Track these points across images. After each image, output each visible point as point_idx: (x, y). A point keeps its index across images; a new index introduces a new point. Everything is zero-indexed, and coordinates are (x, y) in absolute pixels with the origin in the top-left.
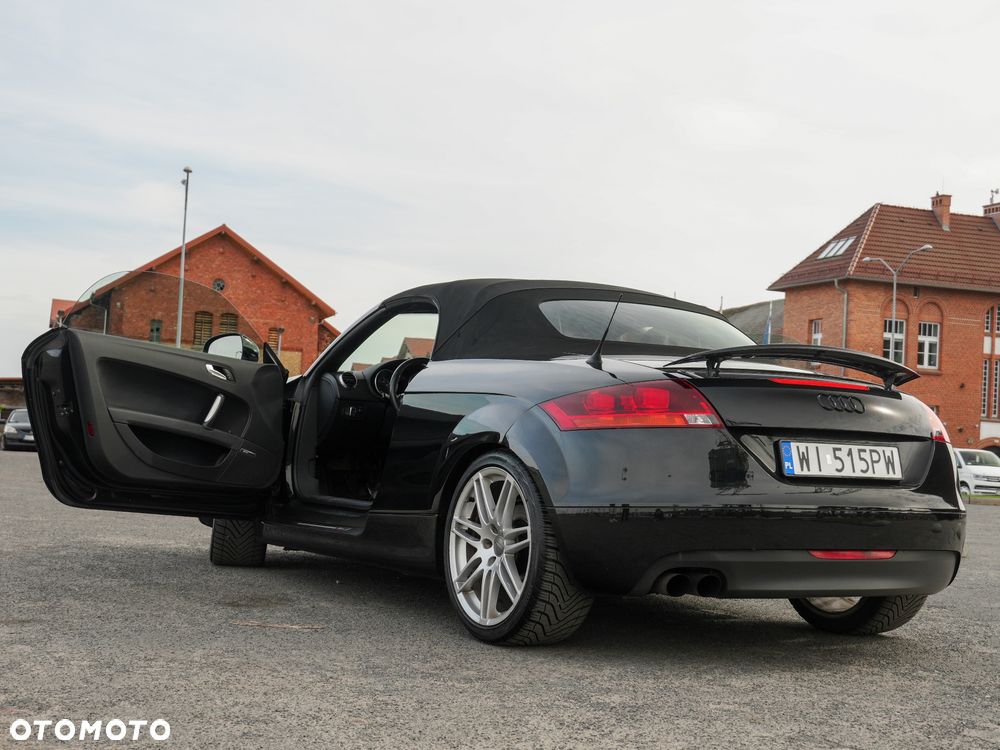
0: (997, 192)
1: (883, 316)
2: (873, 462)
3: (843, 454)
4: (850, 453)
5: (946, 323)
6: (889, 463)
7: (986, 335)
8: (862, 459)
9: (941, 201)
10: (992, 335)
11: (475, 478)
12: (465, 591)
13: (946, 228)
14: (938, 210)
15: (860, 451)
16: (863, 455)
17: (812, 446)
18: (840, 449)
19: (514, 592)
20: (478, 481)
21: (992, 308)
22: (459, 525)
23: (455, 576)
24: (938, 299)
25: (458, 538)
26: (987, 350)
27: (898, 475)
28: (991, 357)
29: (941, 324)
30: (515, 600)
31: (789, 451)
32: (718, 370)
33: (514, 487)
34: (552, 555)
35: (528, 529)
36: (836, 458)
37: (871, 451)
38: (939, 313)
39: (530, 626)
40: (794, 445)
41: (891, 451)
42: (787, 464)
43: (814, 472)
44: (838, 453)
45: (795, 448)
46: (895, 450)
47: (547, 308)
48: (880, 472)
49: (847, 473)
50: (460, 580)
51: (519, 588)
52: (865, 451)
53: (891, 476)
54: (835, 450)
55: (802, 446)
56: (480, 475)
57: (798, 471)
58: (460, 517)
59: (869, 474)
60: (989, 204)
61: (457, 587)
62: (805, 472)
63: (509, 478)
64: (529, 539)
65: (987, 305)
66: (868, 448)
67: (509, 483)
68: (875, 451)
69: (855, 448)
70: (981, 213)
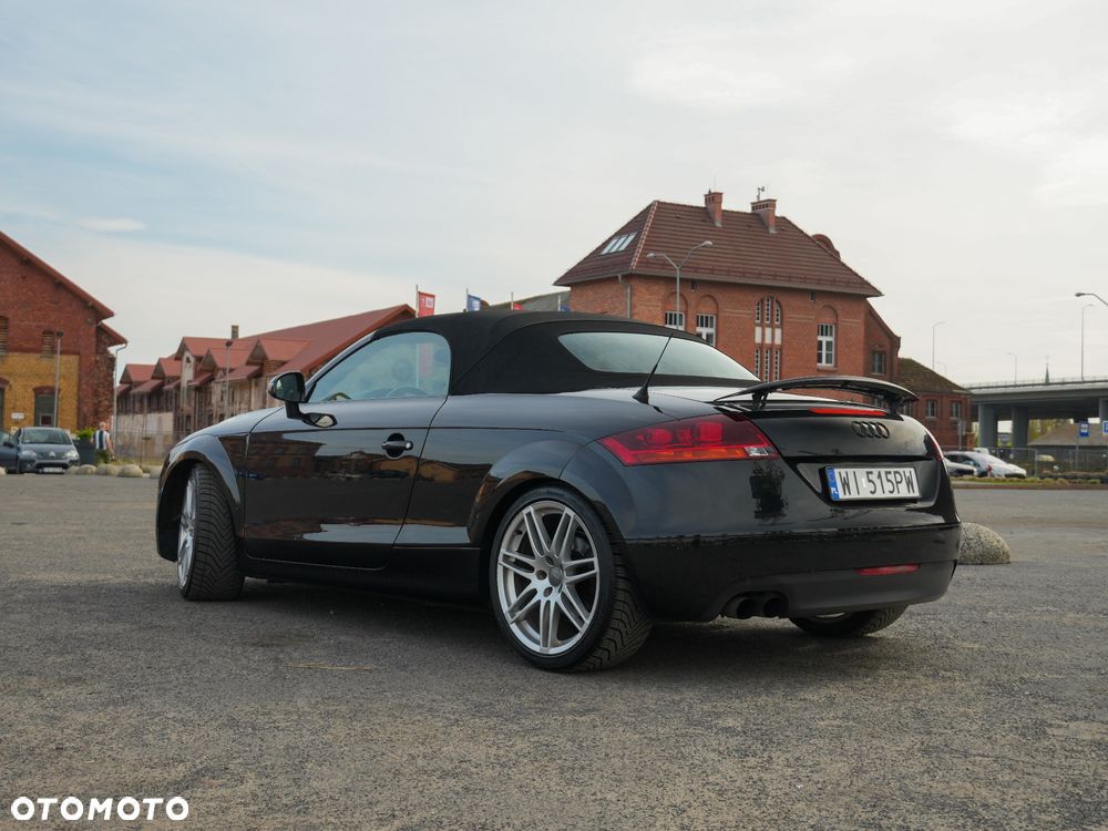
0: (763, 190)
1: (664, 309)
2: (897, 483)
3: (874, 477)
4: (879, 476)
5: (721, 315)
6: (909, 483)
7: (757, 325)
8: (889, 481)
9: (714, 198)
10: (762, 325)
11: (525, 511)
12: (518, 622)
13: (718, 225)
14: (711, 206)
15: (887, 473)
16: (890, 477)
17: (850, 471)
18: (871, 473)
19: (581, 621)
20: (529, 515)
21: (762, 300)
22: (506, 558)
23: (505, 608)
24: (714, 292)
25: (506, 570)
26: (758, 340)
27: (916, 494)
28: (762, 346)
29: (717, 315)
30: (583, 630)
31: (833, 477)
32: (765, 401)
33: (575, 520)
34: (622, 584)
35: (595, 560)
36: (870, 481)
37: (895, 473)
38: (714, 305)
39: (599, 653)
40: (836, 471)
41: (909, 471)
42: (833, 489)
43: (854, 495)
44: (871, 477)
45: (839, 473)
46: (912, 470)
47: (567, 340)
48: (903, 492)
49: (879, 495)
50: (512, 612)
51: (587, 617)
52: (890, 473)
53: (911, 495)
54: (868, 473)
55: (843, 471)
56: (531, 509)
57: (842, 496)
58: (508, 549)
59: (895, 495)
60: (756, 200)
61: (509, 619)
62: (847, 497)
63: (568, 511)
64: (597, 569)
65: (758, 296)
66: (892, 470)
67: (568, 517)
68: (897, 472)
69: (883, 471)
70: (748, 210)
